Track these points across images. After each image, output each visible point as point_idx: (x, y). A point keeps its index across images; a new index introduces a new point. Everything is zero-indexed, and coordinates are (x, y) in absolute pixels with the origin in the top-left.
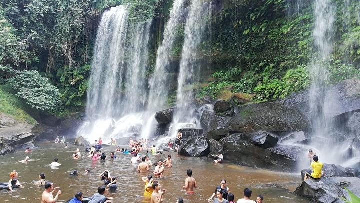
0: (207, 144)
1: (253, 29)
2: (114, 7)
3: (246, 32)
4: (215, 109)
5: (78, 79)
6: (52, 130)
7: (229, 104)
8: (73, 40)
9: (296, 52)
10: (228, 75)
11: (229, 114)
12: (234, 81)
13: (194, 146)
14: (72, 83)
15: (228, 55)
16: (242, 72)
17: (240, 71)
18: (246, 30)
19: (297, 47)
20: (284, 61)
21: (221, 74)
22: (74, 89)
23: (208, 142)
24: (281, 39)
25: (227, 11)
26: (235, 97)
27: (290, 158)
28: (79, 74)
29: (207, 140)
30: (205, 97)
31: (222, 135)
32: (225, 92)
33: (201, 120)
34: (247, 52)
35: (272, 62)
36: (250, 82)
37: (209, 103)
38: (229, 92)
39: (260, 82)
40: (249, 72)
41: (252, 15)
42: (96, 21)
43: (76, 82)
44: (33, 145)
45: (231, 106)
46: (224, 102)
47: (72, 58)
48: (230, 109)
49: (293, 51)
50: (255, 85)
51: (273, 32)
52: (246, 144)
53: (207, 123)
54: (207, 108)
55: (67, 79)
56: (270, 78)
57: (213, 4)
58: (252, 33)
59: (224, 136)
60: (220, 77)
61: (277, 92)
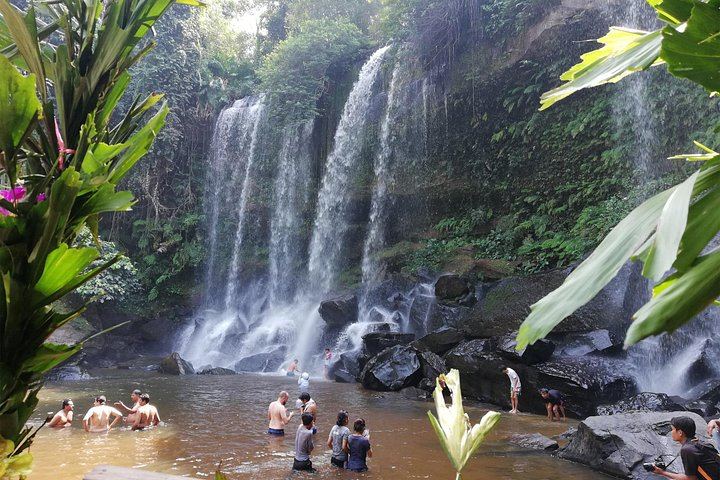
0: (417, 361)
1: (511, 130)
2: (241, 98)
3: (497, 137)
4: (437, 292)
5: (172, 242)
6: (123, 343)
7: (466, 281)
8: (161, 166)
9: (598, 173)
10: (465, 225)
11: (465, 300)
12: (478, 236)
13: (391, 366)
14: (160, 250)
15: (464, 185)
16: (492, 217)
17: (490, 215)
18: (497, 132)
19: (600, 163)
20: (575, 191)
21: (451, 222)
22: (165, 261)
23: (420, 358)
24: (566, 148)
25: (457, 96)
26: (477, 267)
27: (575, 383)
28: (175, 232)
29: (417, 352)
30: (419, 268)
31: (447, 342)
32: (458, 258)
33: (411, 316)
34: (501, 177)
35: (552, 193)
36: (509, 236)
37: (426, 281)
38: (466, 257)
39: (530, 236)
40: (507, 217)
41: (506, 102)
42: (206, 128)
43: (168, 247)
44: (78, 369)
45: (469, 285)
46: (455, 278)
47: (161, 201)
48: (467, 292)
49: (592, 170)
50: (518, 242)
51: (550, 134)
52: (489, 357)
53: (421, 322)
54: (423, 291)
55: (151, 241)
56: (549, 228)
57: (429, 83)
58: (509, 137)
59: (453, 345)
60: (451, 229)
61: (562, 255)
